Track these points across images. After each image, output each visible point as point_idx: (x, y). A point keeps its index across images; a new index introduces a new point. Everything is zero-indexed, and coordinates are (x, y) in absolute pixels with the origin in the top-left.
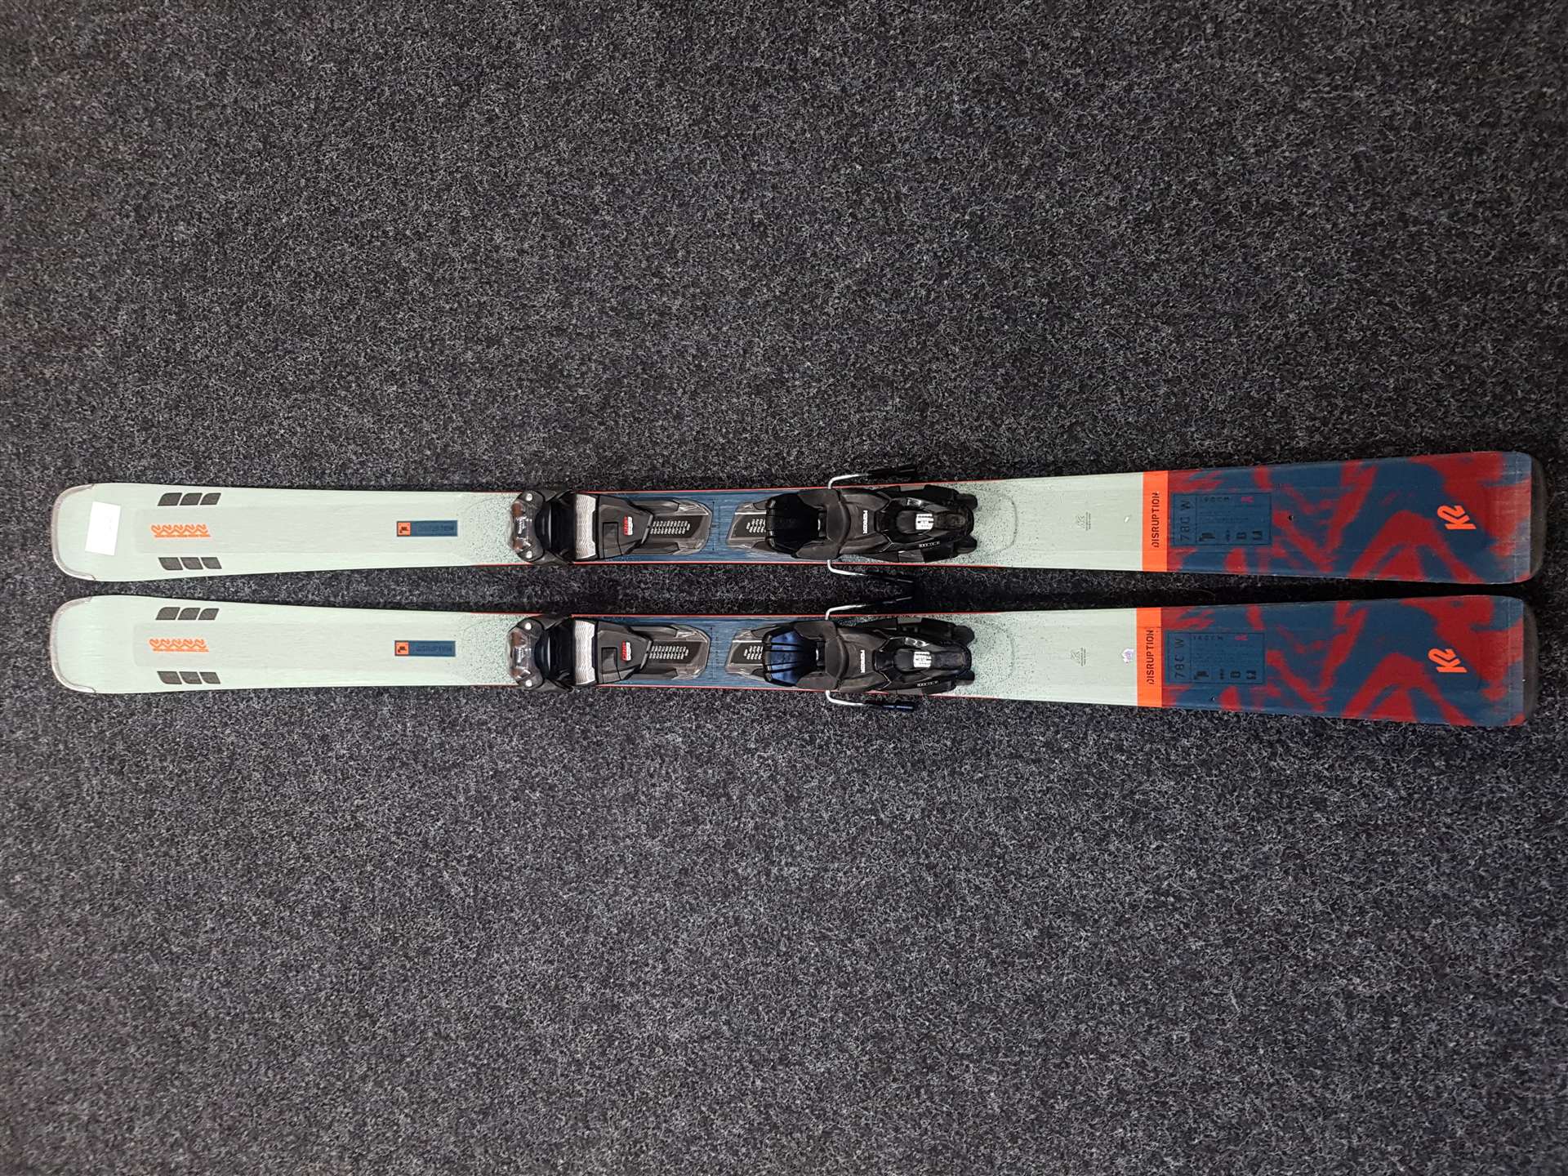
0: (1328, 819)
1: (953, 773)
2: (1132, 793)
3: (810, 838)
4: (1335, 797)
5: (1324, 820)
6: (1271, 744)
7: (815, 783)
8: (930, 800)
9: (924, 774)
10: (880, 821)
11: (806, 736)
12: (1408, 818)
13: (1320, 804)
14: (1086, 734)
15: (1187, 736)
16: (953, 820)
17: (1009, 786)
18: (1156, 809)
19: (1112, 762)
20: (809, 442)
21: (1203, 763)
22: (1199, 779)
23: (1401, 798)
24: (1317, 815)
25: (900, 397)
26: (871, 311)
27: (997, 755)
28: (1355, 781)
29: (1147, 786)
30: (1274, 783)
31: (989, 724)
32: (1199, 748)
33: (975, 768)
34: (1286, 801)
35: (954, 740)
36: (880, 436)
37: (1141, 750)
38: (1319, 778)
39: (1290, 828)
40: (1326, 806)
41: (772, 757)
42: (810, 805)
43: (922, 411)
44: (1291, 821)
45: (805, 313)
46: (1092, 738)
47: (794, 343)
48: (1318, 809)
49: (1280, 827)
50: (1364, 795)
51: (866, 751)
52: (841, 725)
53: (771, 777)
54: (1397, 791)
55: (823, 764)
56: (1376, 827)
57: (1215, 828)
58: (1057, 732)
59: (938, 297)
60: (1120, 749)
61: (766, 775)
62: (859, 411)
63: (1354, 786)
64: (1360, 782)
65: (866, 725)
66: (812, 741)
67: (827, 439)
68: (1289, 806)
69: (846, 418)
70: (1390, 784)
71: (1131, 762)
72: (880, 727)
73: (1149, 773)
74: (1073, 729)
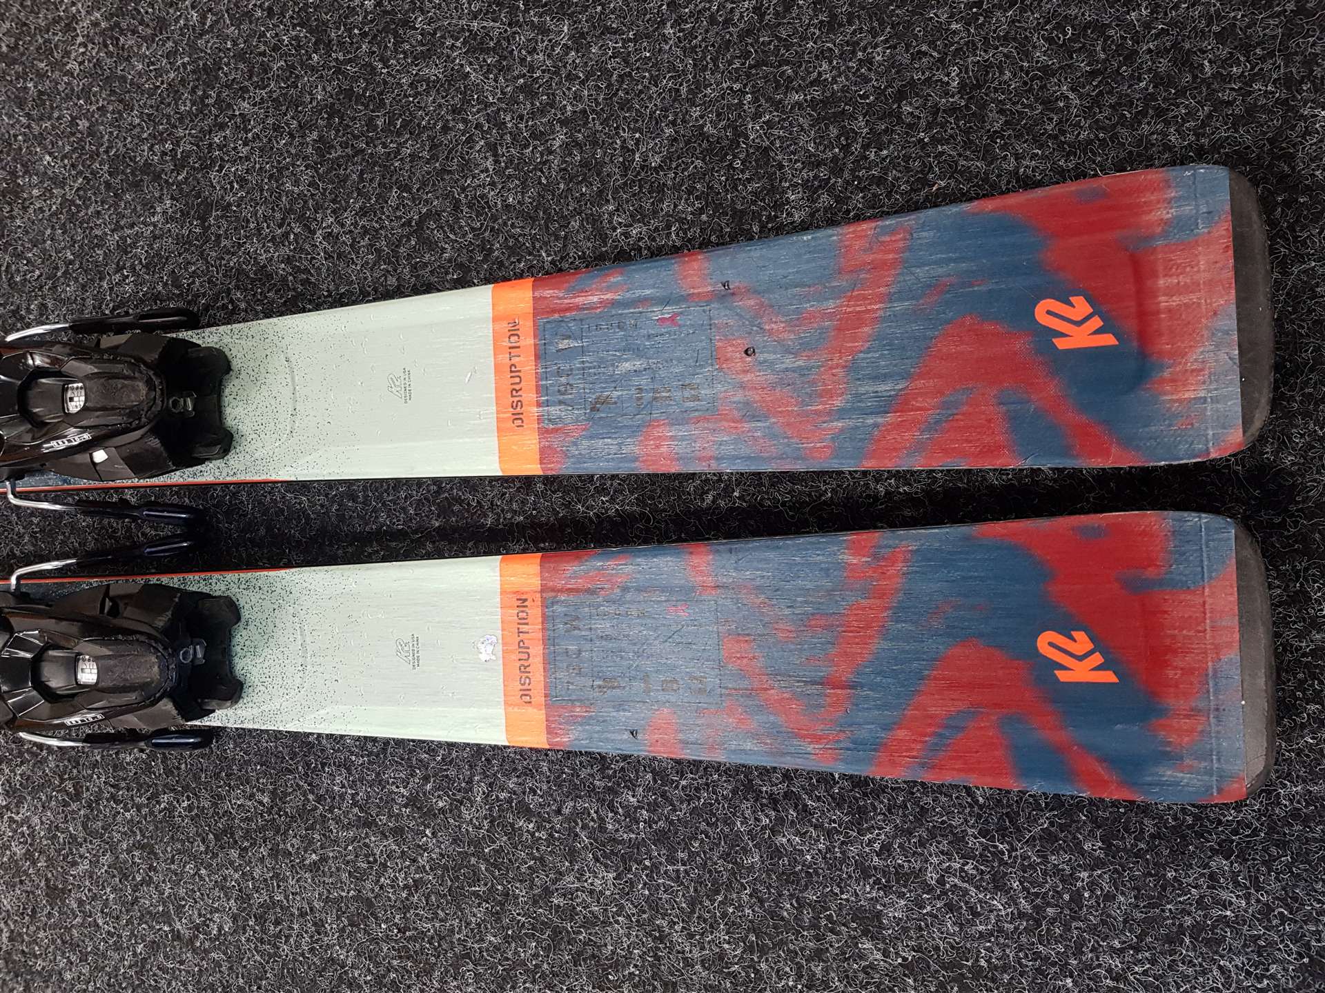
0: (886, 954)
1: (274, 853)
2: (547, 892)
3: (83, 959)
4: (896, 910)
5: (879, 956)
6: (774, 801)
7: (84, 866)
8: (244, 898)
9: (234, 854)
10: (177, 936)
11: (69, 786)
12: (1037, 956)
13: (869, 922)
14: (470, 782)
15: (632, 786)
16: (278, 936)
17: (358, 877)
18: (588, 923)
19: (513, 832)
20: (54, 288)
21: (661, 838)
22: (655, 867)
23: (1022, 915)
24: (867, 945)
25: (172, 198)
26: (128, 59)
27: (337, 821)
28: (932, 877)
29: (569, 881)
30: (789, 878)
31: (323, 765)
32: (653, 807)
33: (308, 844)
34: (807, 915)
35: (273, 793)
36: (147, 266)
37: (559, 812)
38: (865, 872)
39: (818, 970)
40: (881, 927)
41: (26, 821)
42: (81, 903)
43: (203, 219)
44: (818, 955)
45: (41, 76)
46: (480, 790)
47: (29, 127)
48: (865, 933)
49: (800, 967)
50: (950, 907)
51: (151, 813)
52: (115, 767)
53: (28, 855)
54: (1013, 901)
55: (92, 833)
56: (977, 972)
57: (688, 963)
58: (426, 779)
59: (217, 22)
60: (525, 811)
61: (19, 851)
62: (118, 228)
63: (930, 890)
64: (941, 882)
65: (149, 770)
66: (77, 796)
67: (76, 280)
68: (814, 925)
69: (101, 241)
70: (998, 884)
71: (543, 835)
72: (168, 772)
73: (572, 855)
74: (452, 773)
